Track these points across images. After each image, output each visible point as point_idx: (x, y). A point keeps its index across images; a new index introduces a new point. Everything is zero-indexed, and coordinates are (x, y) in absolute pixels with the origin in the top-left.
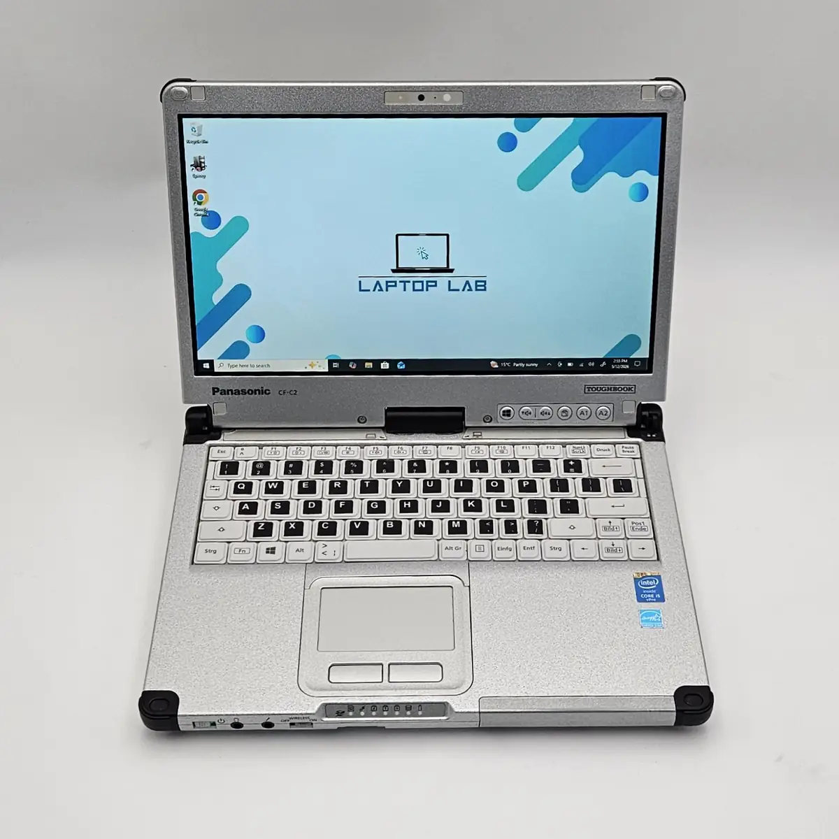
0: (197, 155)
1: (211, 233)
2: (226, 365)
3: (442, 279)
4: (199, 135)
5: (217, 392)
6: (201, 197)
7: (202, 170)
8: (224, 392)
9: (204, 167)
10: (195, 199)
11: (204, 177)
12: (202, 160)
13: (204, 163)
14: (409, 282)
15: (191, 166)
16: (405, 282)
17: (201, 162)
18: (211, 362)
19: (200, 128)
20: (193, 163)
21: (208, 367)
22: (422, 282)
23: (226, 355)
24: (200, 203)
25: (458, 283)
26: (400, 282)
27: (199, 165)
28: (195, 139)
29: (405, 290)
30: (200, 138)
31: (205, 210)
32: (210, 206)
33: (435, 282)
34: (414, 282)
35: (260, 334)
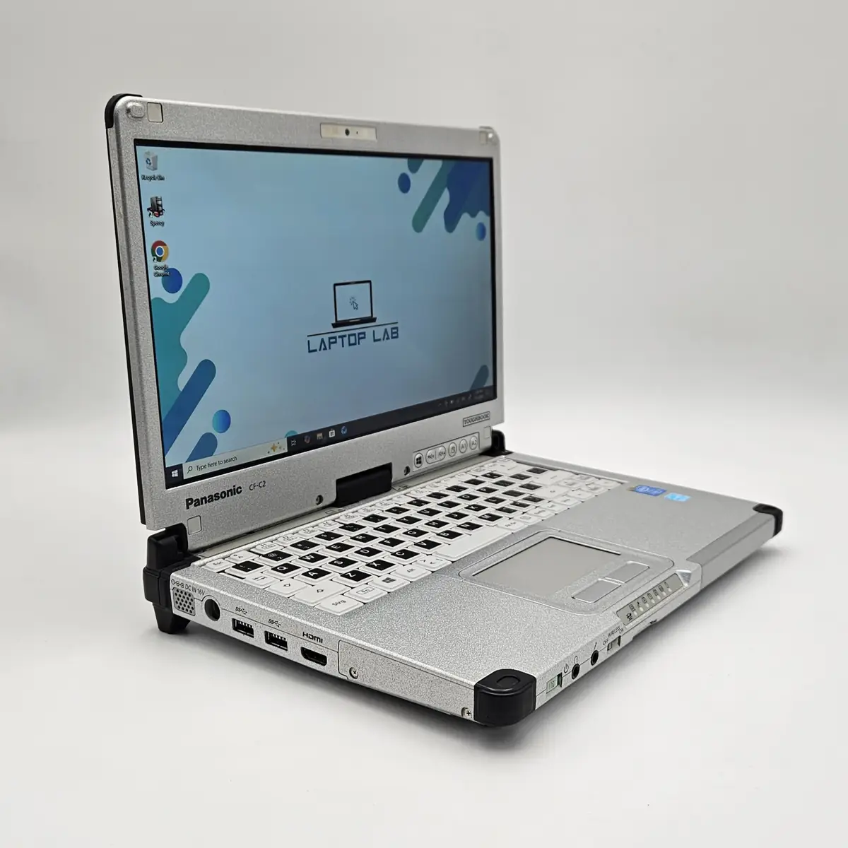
0: (153, 196)
1: (171, 298)
2: (195, 469)
3: (368, 329)
4: (155, 169)
5: (191, 504)
6: (160, 251)
7: (160, 215)
8: (198, 502)
9: (162, 211)
10: (154, 255)
11: (162, 224)
12: (160, 202)
13: (161, 206)
14: (345, 336)
15: (148, 209)
16: (342, 337)
17: (158, 205)
18: (179, 467)
19: (155, 159)
20: (150, 206)
21: (177, 475)
22: (354, 335)
23: (195, 455)
24: (159, 260)
25: (380, 333)
26: (339, 337)
27: (156, 209)
28: (150, 173)
29: (343, 346)
30: (156, 173)
31: (165, 268)
32: (170, 263)
33: (364, 333)
34: (349, 335)
35: (224, 420)
